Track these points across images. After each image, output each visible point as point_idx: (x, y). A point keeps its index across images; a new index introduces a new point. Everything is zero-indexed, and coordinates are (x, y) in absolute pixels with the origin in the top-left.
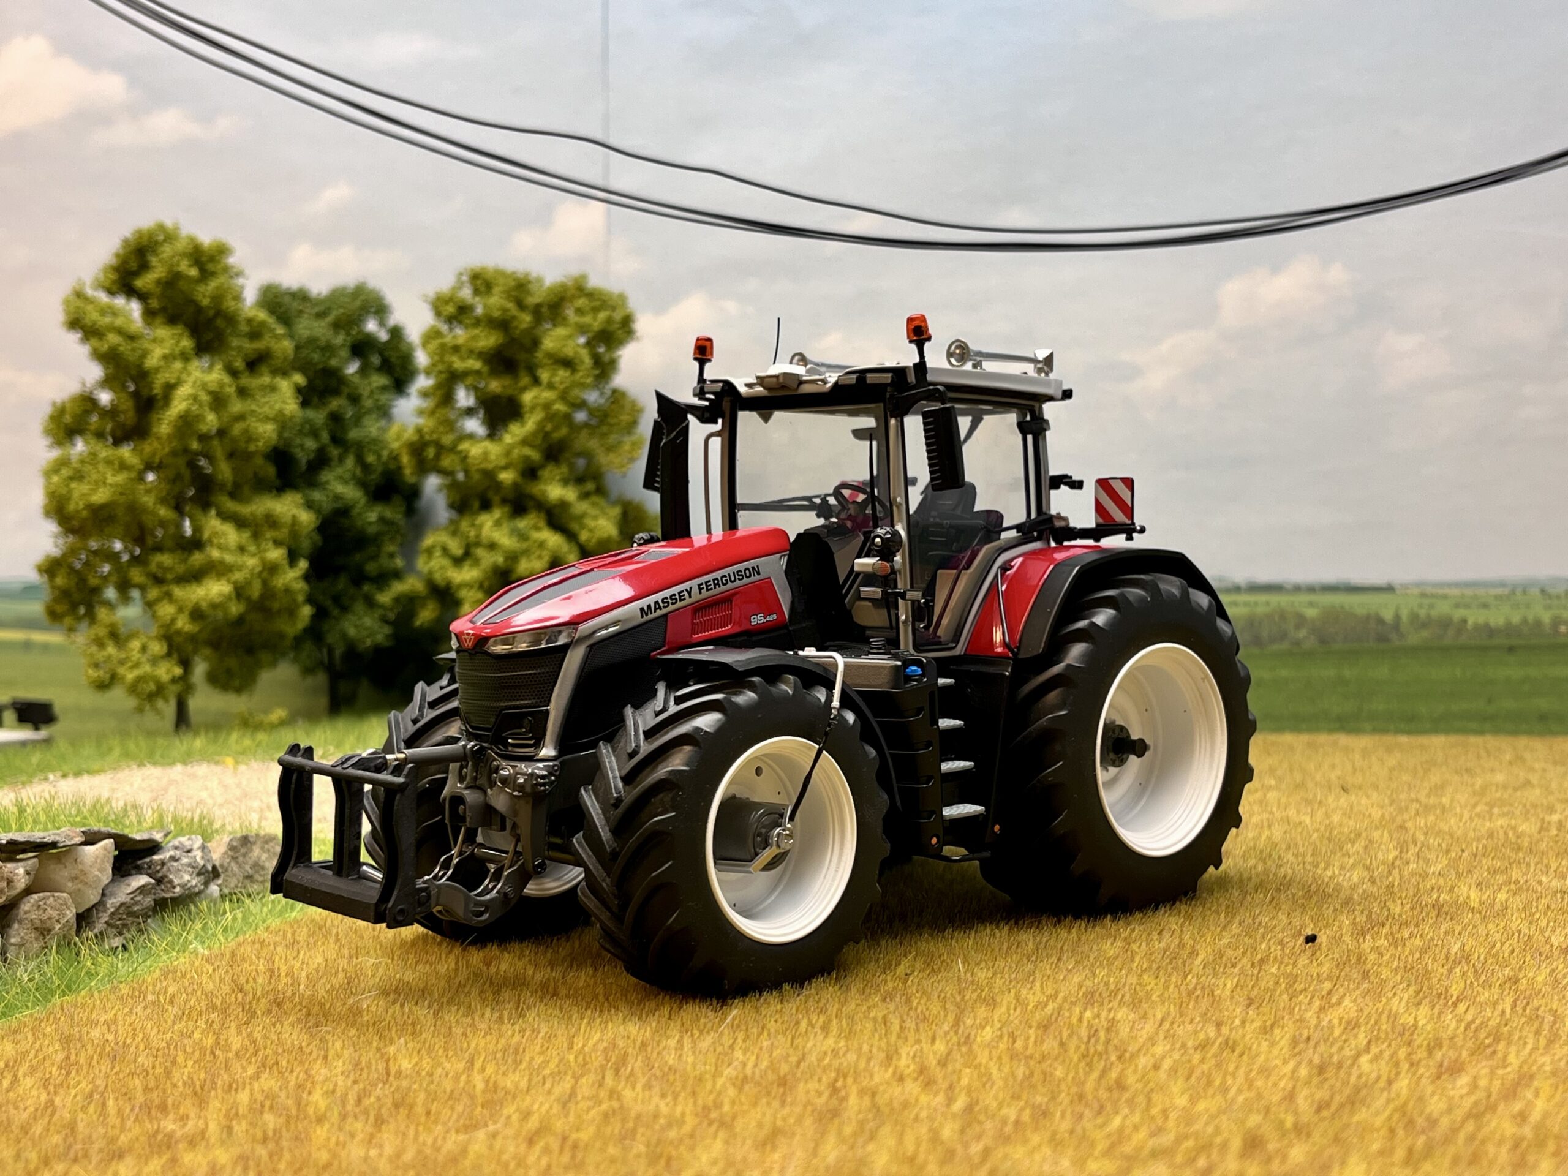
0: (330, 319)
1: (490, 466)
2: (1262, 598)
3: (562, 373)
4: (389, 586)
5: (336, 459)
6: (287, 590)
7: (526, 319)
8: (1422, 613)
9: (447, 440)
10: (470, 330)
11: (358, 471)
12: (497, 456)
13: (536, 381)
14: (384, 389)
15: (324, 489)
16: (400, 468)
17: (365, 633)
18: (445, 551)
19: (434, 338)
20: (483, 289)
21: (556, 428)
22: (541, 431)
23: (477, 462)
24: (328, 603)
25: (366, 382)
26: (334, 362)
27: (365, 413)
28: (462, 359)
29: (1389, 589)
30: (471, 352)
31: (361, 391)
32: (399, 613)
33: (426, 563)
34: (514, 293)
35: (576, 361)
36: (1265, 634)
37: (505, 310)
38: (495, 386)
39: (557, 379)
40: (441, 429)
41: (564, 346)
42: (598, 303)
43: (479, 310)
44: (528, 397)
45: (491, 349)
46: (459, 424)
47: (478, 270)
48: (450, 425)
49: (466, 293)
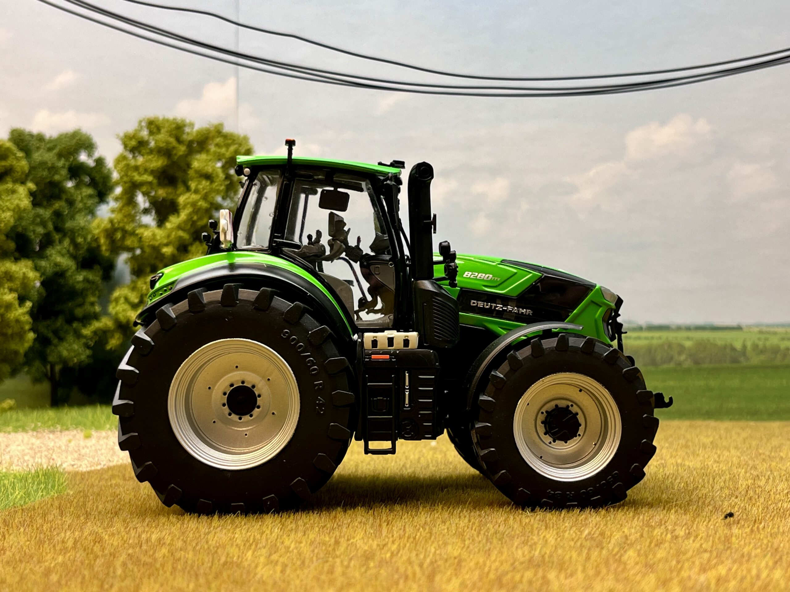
0: (55, 151)
1: (156, 243)
2: (657, 334)
3: (205, 183)
4: (90, 324)
5: (57, 241)
6: (17, 321)
7: (182, 149)
8: (761, 344)
9: (129, 227)
10: (145, 157)
11: (71, 249)
12: (161, 238)
13: (188, 189)
14: (90, 196)
15: (47, 260)
16: (99, 246)
17: (73, 354)
18: (127, 300)
19: (121, 161)
20: (155, 130)
21: (200, 219)
22: (190, 220)
23: (147, 240)
24: (50, 335)
25: (78, 192)
26: (57, 178)
27: (78, 212)
28: (140, 174)
29: (739, 328)
30: (146, 170)
31: (75, 196)
32: (96, 342)
33: (113, 308)
34: (174, 132)
35: (214, 175)
36: (658, 358)
37: (168, 143)
38: (162, 193)
39: (201, 187)
40: (125, 220)
41: (206, 165)
42: (230, 141)
43: (152, 144)
44: (182, 200)
45: (158, 168)
46: (138, 218)
47: (152, 119)
48: (132, 218)
49: (145, 133)
